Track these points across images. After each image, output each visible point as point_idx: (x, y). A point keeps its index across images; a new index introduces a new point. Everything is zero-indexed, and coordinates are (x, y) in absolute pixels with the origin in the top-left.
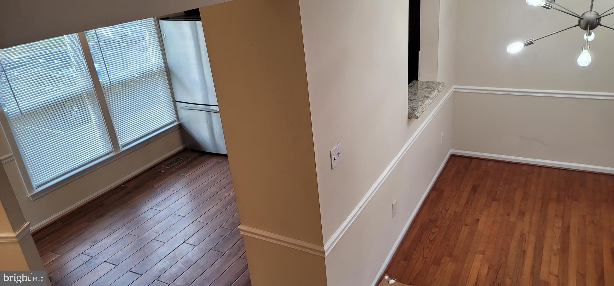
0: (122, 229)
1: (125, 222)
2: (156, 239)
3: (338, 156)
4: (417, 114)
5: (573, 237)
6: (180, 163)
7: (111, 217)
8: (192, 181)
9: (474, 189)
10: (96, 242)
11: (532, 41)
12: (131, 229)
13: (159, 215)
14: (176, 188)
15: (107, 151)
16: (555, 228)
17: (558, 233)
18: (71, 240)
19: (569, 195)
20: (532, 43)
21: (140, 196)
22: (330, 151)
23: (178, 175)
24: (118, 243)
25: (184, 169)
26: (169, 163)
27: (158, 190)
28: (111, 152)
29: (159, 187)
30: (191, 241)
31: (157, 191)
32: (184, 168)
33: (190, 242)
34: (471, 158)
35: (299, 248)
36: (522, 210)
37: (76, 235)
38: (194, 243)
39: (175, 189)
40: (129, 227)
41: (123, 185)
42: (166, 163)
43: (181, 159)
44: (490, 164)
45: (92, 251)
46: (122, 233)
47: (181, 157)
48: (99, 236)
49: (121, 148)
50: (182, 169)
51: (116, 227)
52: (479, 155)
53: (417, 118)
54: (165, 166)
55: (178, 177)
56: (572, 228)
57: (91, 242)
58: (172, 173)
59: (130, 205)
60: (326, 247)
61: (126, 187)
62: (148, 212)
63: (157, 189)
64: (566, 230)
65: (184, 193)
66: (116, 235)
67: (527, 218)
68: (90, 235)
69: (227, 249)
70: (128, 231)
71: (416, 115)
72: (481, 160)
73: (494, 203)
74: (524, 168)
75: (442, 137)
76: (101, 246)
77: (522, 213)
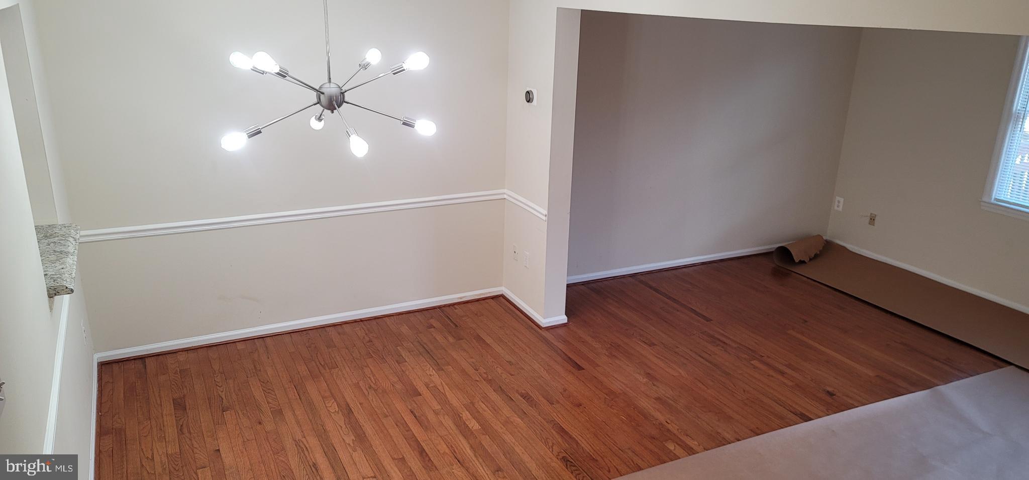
4: (67, 286)
5: (361, 416)
9: (180, 405)
11: (259, 129)
16: (333, 415)
17: (340, 419)
19: (323, 364)
20: (260, 132)
34: (142, 358)
36: (274, 408)
44: (182, 357)
52: (153, 349)
53: (69, 292)
56: (351, 405)
64: (348, 412)
67: (288, 415)
71: (67, 288)
72: (161, 356)
73: (227, 415)
74: (240, 346)
75: (84, 331)
77: (278, 413)
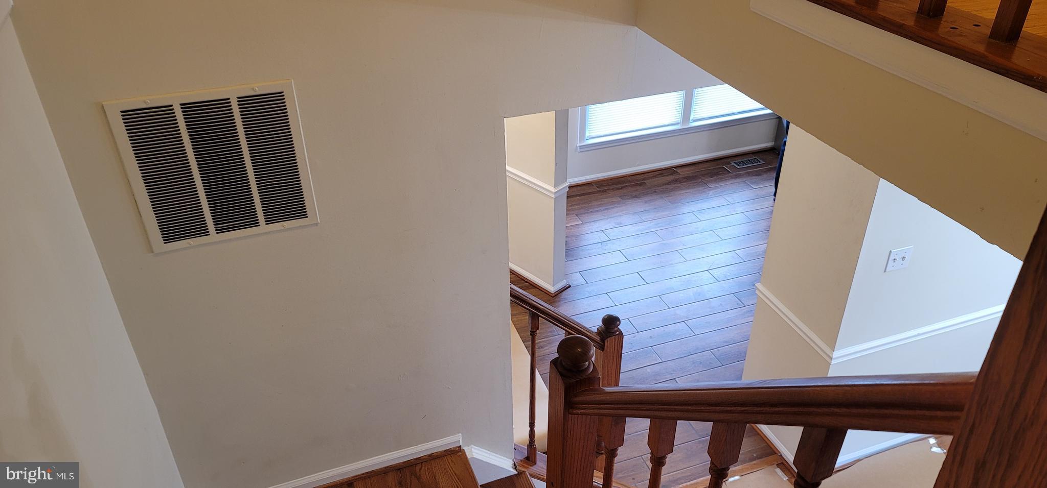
0: (651, 223)
1: (657, 215)
2: (679, 251)
3: (903, 260)
6: (756, 167)
7: (646, 203)
8: (758, 198)
10: (620, 225)
12: (659, 227)
13: (697, 225)
14: (733, 198)
15: (673, 120)
18: (598, 211)
21: (687, 191)
22: (890, 251)
23: (744, 182)
24: (639, 237)
25: (757, 177)
26: (742, 161)
27: (711, 193)
28: (678, 124)
29: (714, 189)
30: (716, 273)
31: (709, 193)
32: (756, 175)
33: (714, 273)
35: (808, 340)
37: (604, 208)
38: (718, 277)
39: (731, 201)
40: (659, 224)
41: (675, 168)
42: (739, 160)
43: (760, 162)
45: (613, 233)
46: (649, 228)
47: (761, 159)
48: (626, 219)
49: (691, 121)
50: (754, 176)
51: (645, 217)
54: (735, 163)
55: (743, 185)
57: (615, 223)
58: (738, 176)
59: (671, 197)
60: (836, 354)
61: (677, 172)
62: (687, 215)
63: (709, 190)
65: (740, 208)
66: (641, 227)
68: (618, 214)
69: (751, 302)
70: (656, 228)
76: (622, 232)
